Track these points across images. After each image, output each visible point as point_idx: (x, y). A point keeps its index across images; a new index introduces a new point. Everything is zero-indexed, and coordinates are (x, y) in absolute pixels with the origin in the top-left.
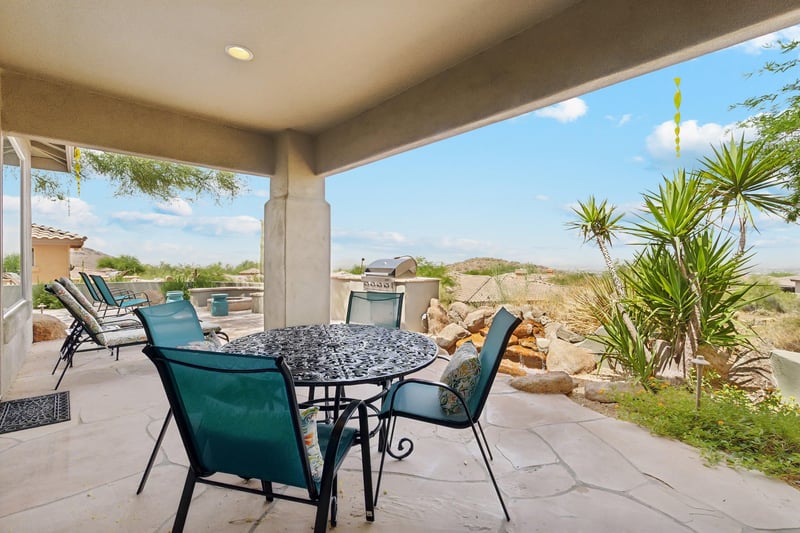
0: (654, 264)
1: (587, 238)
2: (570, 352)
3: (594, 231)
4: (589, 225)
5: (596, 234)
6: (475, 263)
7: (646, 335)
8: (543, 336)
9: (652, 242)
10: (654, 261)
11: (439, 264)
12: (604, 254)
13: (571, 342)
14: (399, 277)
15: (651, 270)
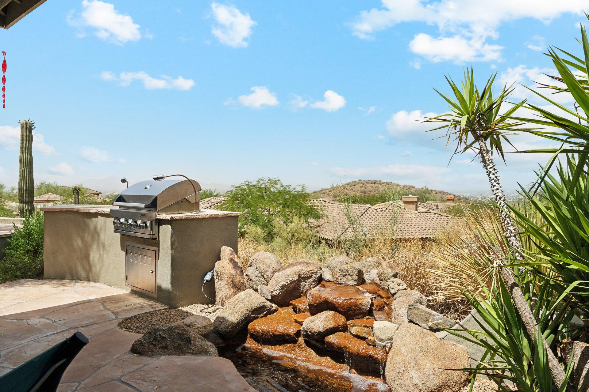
0: (571, 191)
1: (464, 146)
2: (426, 351)
3: (474, 132)
4: (464, 120)
5: (477, 138)
6: (358, 187)
7: (555, 331)
8: (389, 317)
9: (567, 146)
10: (572, 185)
11: (299, 189)
12: (489, 173)
13: (431, 329)
14: (165, 210)
15: (566, 202)
